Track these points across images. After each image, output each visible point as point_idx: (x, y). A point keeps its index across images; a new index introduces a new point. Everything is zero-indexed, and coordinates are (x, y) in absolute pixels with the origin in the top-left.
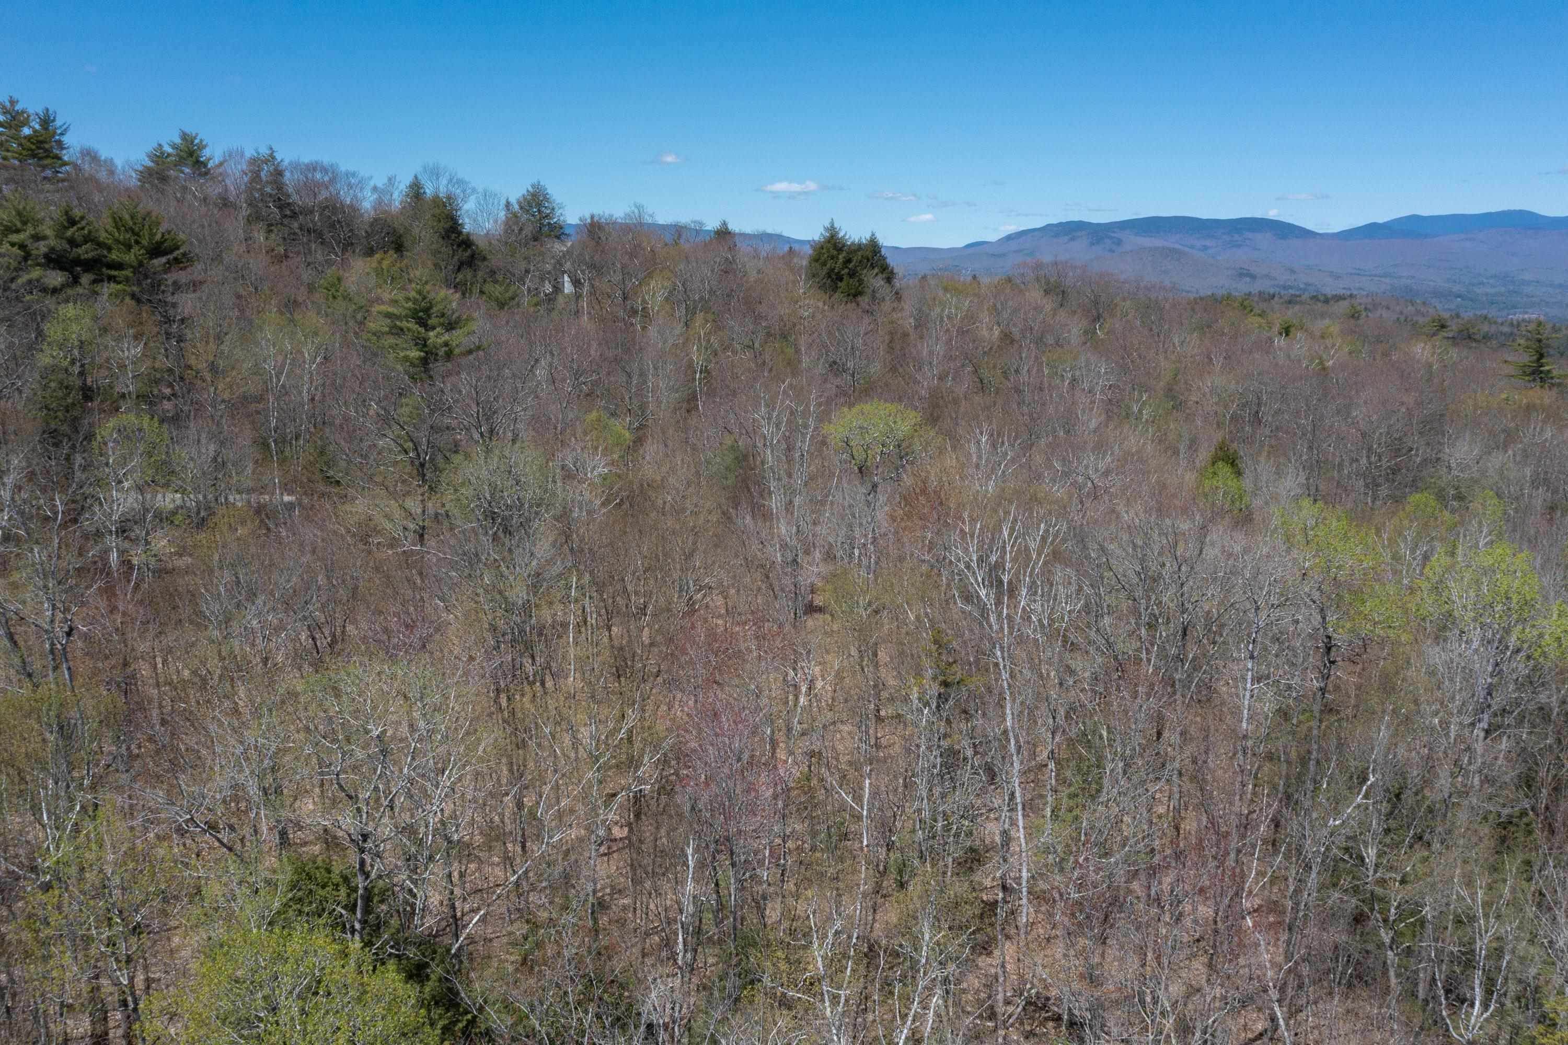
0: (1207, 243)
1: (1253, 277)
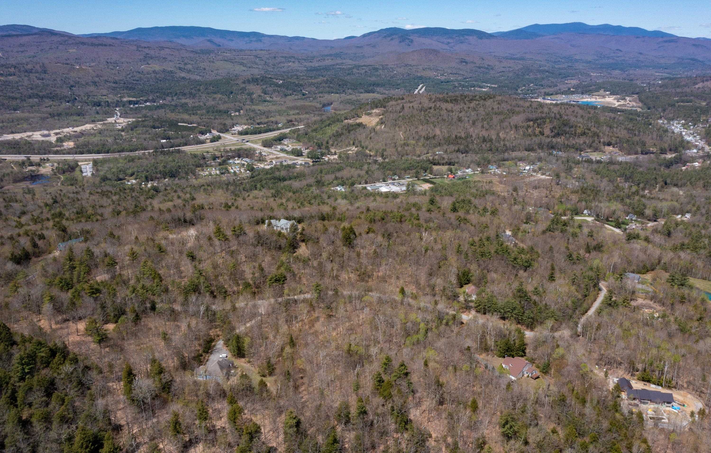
0: (450, 40)
1: (466, 63)
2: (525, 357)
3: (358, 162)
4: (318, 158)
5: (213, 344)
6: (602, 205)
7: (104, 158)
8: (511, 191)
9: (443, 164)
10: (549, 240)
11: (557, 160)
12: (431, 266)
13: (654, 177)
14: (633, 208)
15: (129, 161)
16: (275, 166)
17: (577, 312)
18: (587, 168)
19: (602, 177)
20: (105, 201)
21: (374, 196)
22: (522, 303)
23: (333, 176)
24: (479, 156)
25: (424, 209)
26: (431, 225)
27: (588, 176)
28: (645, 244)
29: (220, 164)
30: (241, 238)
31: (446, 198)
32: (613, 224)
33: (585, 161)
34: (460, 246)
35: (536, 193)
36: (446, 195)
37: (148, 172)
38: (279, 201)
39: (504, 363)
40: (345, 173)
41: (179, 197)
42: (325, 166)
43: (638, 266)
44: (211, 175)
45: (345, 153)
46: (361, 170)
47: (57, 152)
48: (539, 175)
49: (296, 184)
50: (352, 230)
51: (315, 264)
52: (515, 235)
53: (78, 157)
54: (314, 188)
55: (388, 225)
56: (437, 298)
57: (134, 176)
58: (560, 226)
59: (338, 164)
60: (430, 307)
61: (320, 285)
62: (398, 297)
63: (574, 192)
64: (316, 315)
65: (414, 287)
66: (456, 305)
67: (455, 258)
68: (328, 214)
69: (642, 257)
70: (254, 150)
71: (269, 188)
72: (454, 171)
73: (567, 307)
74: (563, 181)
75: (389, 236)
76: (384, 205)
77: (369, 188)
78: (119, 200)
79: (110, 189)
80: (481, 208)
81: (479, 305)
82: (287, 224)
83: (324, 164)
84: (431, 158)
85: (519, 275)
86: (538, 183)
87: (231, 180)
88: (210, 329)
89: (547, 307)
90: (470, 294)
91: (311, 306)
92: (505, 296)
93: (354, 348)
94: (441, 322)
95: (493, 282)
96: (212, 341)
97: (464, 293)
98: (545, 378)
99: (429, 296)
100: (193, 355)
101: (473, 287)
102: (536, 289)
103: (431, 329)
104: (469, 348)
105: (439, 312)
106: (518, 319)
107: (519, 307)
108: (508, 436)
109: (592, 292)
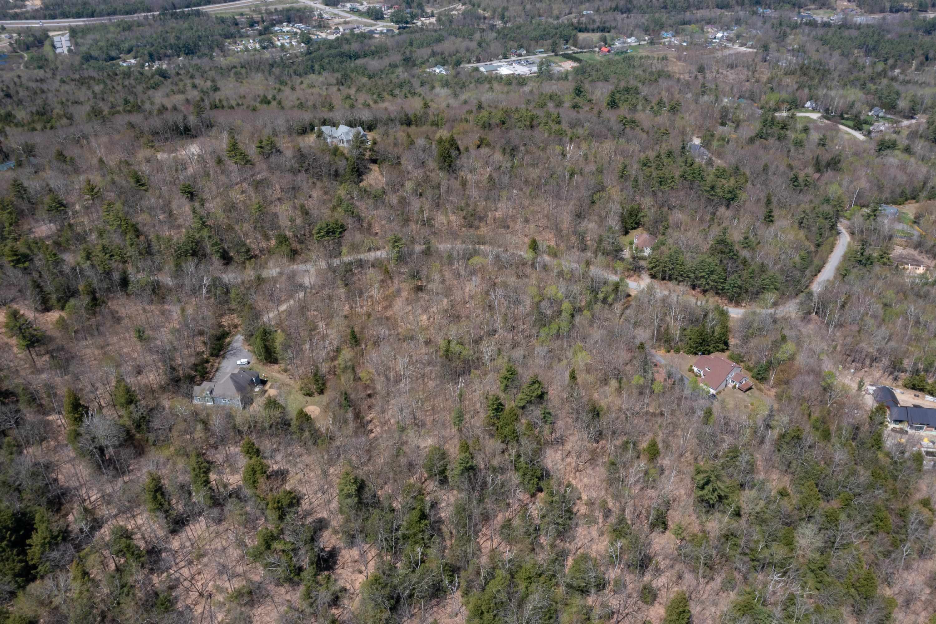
2: (727, 353)
3: (466, 29)
4: (407, 22)
5: (227, 340)
6: (833, 93)
7: (86, 25)
8: (695, 72)
9: (593, 31)
10: (761, 152)
11: (764, 23)
12: (580, 201)
13: (909, 48)
14: (880, 98)
15: (124, 30)
16: (342, 35)
17: (807, 272)
18: (809, 35)
19: (832, 48)
20: (83, 94)
21: (490, 82)
22: (725, 262)
23: (429, 51)
24: (647, 16)
25: (567, 104)
26: (580, 131)
27: (811, 48)
28: (905, 156)
29: (260, 34)
30: (273, 159)
31: (600, 84)
32: (851, 123)
33: (806, 24)
34: (625, 167)
35: (731, 75)
36: (599, 79)
37: (153, 45)
38: (345, 90)
39: (696, 365)
40: (447, 46)
41: (195, 86)
42: (417, 35)
43: (893, 192)
44: (247, 50)
45: (447, 14)
46: (471, 40)
47: (16, 17)
48: (736, 47)
49: (374, 64)
50: (453, 143)
51: (394, 200)
52: (706, 144)
53: (48, 23)
54: (400, 69)
55: (512, 134)
56: (589, 254)
57: (133, 53)
58: (775, 130)
59: (435, 31)
60: (578, 268)
61: (400, 239)
62: (528, 255)
63: (789, 73)
64: (396, 286)
65: (551, 236)
66: (620, 266)
67: (618, 188)
68: (415, 116)
69: (902, 178)
70: (311, 10)
71: (334, 71)
72: (609, 41)
73: (795, 266)
74: (773, 55)
75: (513, 151)
76: (504, 96)
77: (482, 69)
78: (103, 92)
79: (95, 75)
80: (654, 101)
81: (656, 266)
82: (347, 134)
83: (416, 32)
84: (575, 21)
85: (718, 213)
86: (736, 59)
87: (278, 60)
88: (221, 316)
89: (763, 268)
90: (640, 247)
91: (387, 272)
92: (697, 250)
93: (455, 347)
94: (596, 297)
95: (678, 226)
96: (225, 335)
97: (631, 243)
98: (760, 390)
99: (575, 250)
100: (193, 360)
101: (646, 236)
102: (746, 238)
103: (580, 310)
104: (642, 346)
105: (592, 280)
106: (716, 287)
107: (719, 269)
108: (709, 503)
109: (827, 238)
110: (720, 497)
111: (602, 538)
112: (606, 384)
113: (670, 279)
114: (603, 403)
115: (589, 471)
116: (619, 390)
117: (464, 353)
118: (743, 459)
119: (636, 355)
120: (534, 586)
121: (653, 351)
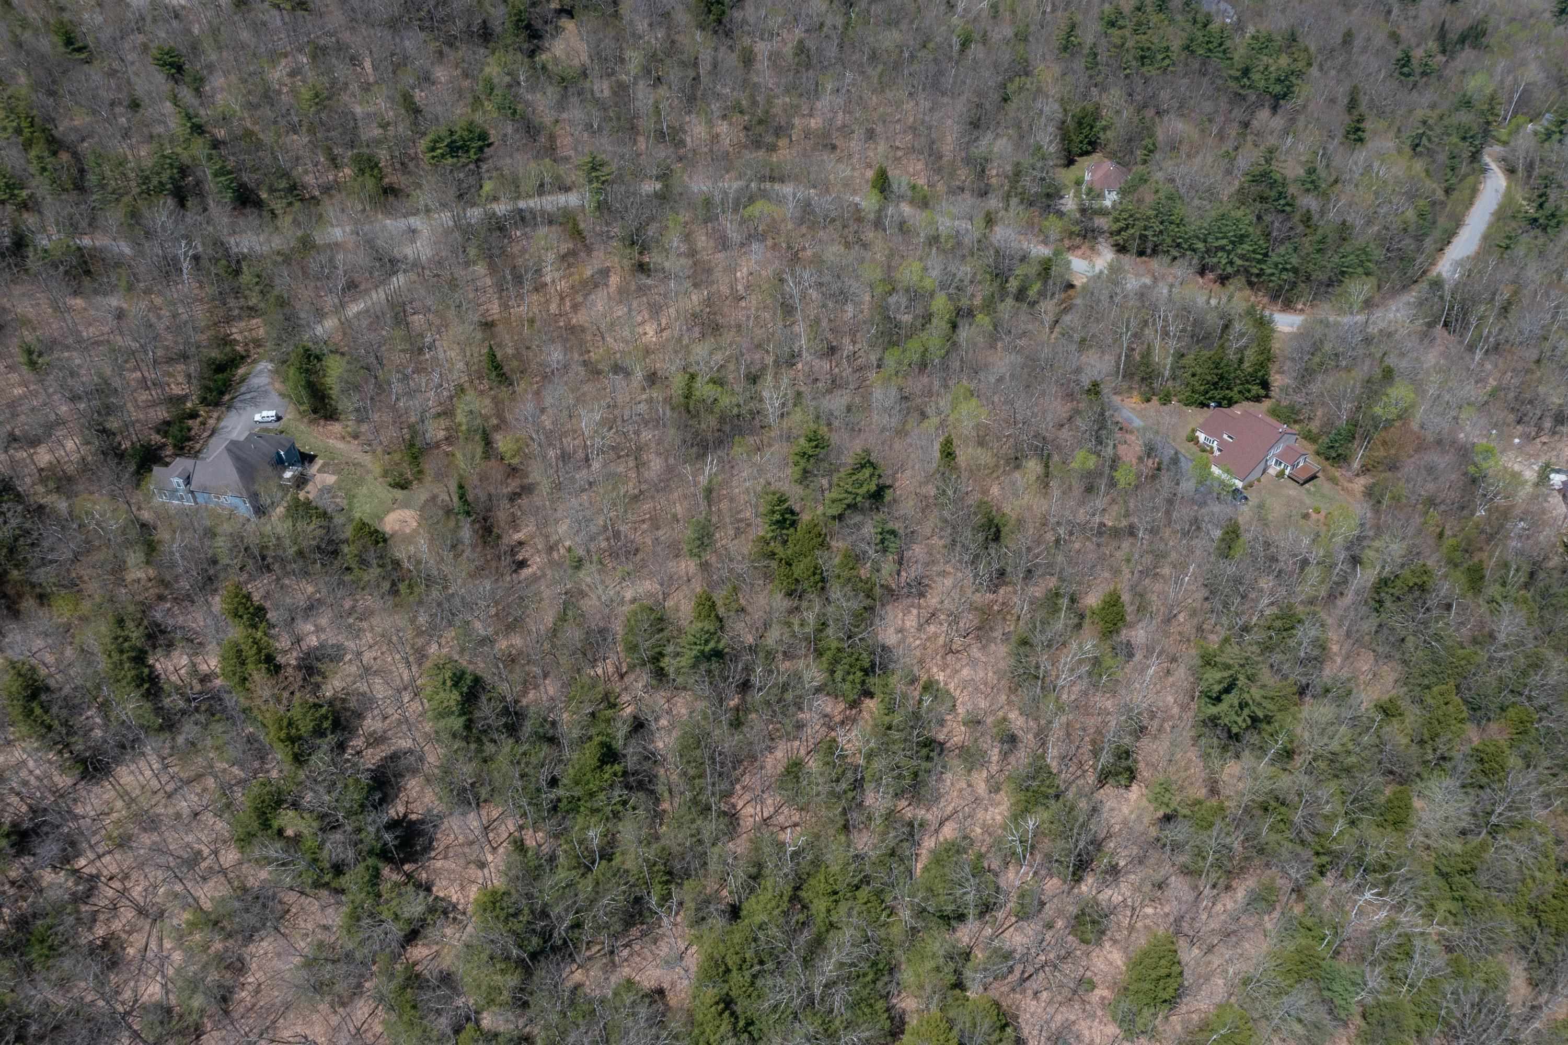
2: (1267, 404)
5: (241, 371)
12: (979, 94)
17: (1428, 241)
22: (1268, 218)
34: (1073, 27)
39: (1204, 428)
51: (603, 88)
56: (993, 203)
60: (971, 230)
61: (603, 164)
62: (868, 201)
64: (597, 262)
65: (920, 166)
66: (1054, 226)
67: (1057, 69)
73: (1405, 230)
81: (1127, 227)
85: (1255, 123)
88: (229, 320)
89: (1344, 231)
90: (1097, 187)
91: (577, 234)
92: (1211, 194)
93: (704, 389)
94: (1002, 288)
95: (1174, 147)
96: (236, 360)
97: (1078, 183)
98: (1333, 480)
99: (967, 195)
100: (162, 413)
101: (1109, 166)
102: (1311, 171)
103: (970, 313)
104: (1095, 389)
105: (997, 252)
106: (1246, 271)
107: (1255, 232)
108: (1229, 731)
109: (1465, 176)
110: (1254, 719)
111: (997, 797)
112: (1018, 467)
113: (1155, 252)
114: (1010, 509)
115: (975, 652)
116: (1045, 479)
117: (725, 401)
118: (1305, 634)
119: (1082, 406)
120: (843, 907)
121: (1116, 399)
